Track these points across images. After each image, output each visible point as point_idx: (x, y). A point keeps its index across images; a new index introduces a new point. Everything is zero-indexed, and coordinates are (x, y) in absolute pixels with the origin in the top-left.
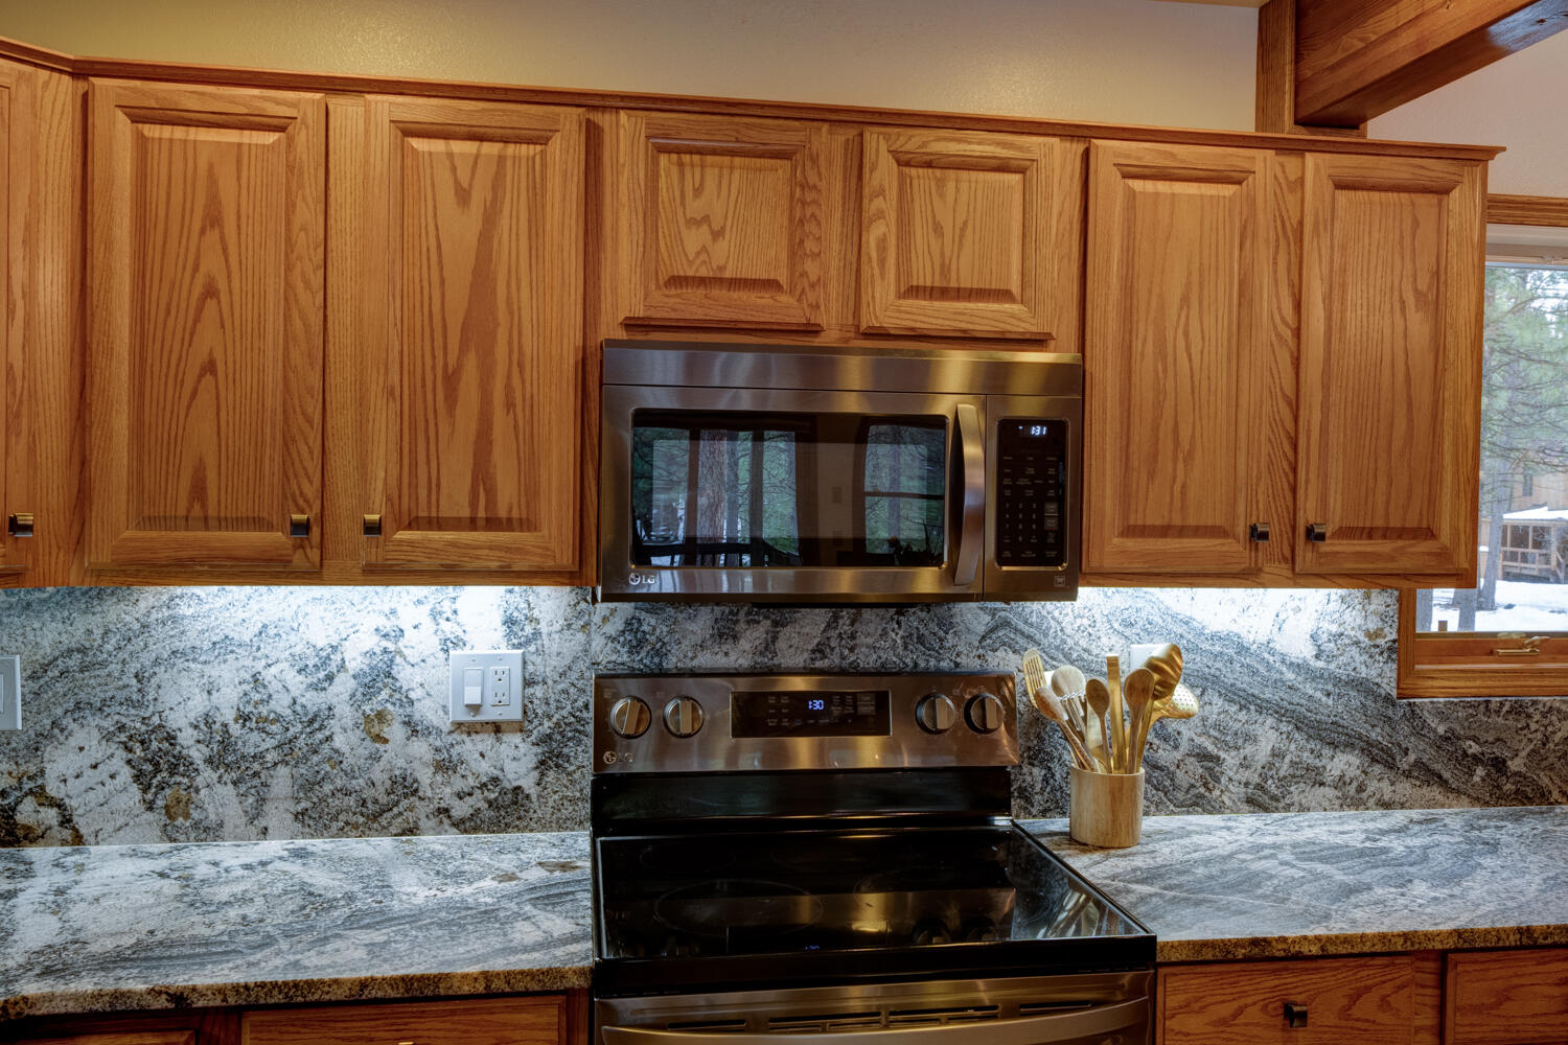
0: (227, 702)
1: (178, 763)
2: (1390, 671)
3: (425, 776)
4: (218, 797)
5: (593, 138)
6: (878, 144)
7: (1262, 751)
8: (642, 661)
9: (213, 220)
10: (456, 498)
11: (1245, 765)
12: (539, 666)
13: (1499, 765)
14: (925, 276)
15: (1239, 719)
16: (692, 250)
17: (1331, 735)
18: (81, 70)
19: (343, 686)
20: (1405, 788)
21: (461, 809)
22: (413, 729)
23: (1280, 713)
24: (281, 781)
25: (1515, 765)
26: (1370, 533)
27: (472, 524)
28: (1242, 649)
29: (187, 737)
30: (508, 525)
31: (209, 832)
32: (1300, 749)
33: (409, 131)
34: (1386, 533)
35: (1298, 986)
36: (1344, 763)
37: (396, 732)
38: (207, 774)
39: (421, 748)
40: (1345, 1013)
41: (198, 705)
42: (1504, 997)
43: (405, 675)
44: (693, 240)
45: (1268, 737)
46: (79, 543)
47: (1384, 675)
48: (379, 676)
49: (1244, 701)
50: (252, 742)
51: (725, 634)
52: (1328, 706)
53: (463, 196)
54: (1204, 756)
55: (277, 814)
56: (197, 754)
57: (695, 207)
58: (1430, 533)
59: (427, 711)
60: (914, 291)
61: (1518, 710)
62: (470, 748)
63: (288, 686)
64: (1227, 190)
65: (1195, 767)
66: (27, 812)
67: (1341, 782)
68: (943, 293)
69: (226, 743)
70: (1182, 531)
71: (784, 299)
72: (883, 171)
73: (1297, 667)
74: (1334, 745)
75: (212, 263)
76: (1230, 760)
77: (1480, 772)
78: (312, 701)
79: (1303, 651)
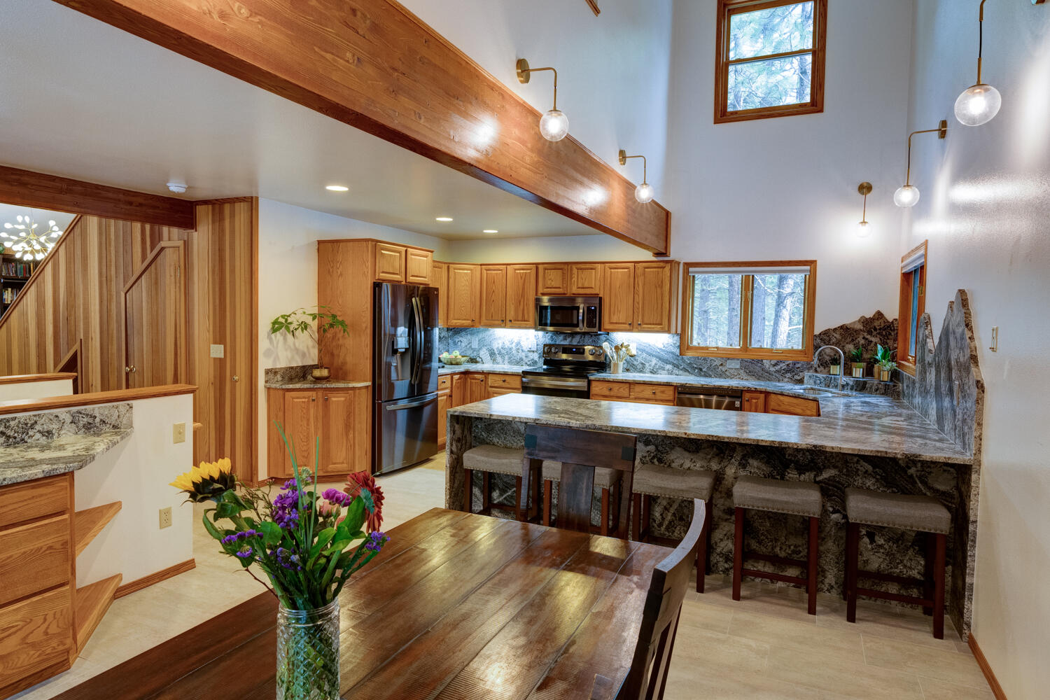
0: (500, 346)
1: (494, 354)
2: (678, 350)
3: (524, 358)
4: (499, 359)
5: (537, 268)
6: (574, 267)
7: (653, 364)
8: (553, 343)
9: (494, 282)
10: (520, 318)
11: (650, 366)
12: (539, 343)
13: (701, 369)
14: (580, 286)
15: (649, 358)
16: (549, 283)
17: (666, 362)
18: (481, 265)
19: (514, 344)
20: (681, 372)
21: (529, 363)
22: (523, 351)
23: (657, 357)
24: (506, 357)
25: (704, 370)
26: (651, 324)
27: (522, 321)
28: (649, 345)
29: (495, 350)
30: (526, 321)
31: (498, 363)
32: (660, 364)
33: (516, 270)
34: (653, 324)
35: (611, 385)
36: (669, 367)
37: (520, 351)
38: (498, 356)
39: (523, 354)
40: (618, 390)
41: (497, 346)
42: (643, 391)
43: (522, 343)
44: (549, 282)
45: (654, 361)
46: (480, 323)
47: (677, 351)
48: (518, 344)
49: (650, 355)
50: (503, 351)
51: (565, 339)
52: (666, 356)
53: (521, 278)
54: (642, 364)
55: (506, 362)
56: (497, 353)
57: (550, 277)
58: (661, 324)
59: (524, 348)
60: (579, 288)
61: (705, 359)
62: (530, 354)
63: (507, 345)
64: (626, 270)
65: (641, 366)
66: (478, 359)
67: (668, 370)
68: (583, 288)
69: (500, 352)
70: (619, 323)
71: (561, 290)
72: (575, 271)
73: (660, 349)
74: (667, 363)
75: (494, 288)
76: (647, 365)
77: (696, 371)
78: (511, 346)
79: (661, 346)
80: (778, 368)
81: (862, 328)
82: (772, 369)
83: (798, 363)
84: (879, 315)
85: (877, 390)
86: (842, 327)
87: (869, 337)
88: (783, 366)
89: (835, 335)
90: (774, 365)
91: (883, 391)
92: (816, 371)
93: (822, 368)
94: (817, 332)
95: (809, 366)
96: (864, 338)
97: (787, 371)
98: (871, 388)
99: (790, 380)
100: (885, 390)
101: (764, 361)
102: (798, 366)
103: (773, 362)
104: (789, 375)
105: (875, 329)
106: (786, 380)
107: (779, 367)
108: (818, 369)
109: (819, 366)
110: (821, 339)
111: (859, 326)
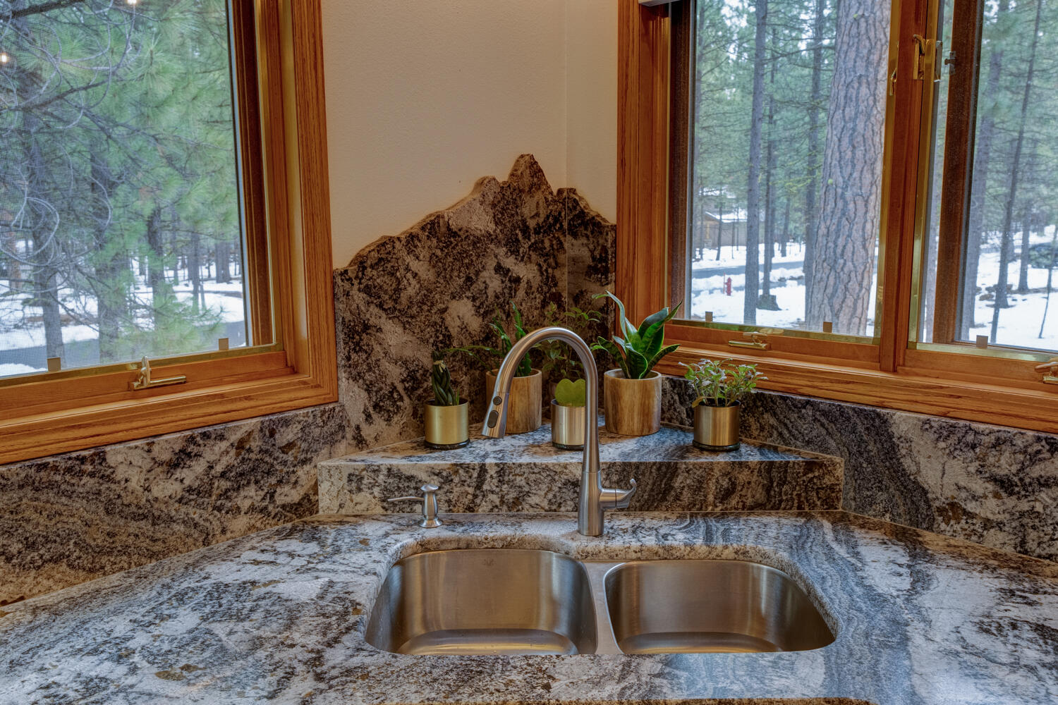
80: (192, 473)
81: (491, 227)
82: (166, 488)
83: (286, 423)
84: (532, 171)
85: (726, 495)
86: (433, 226)
87: (509, 262)
88: (218, 455)
89: (415, 265)
90: (173, 465)
91: (760, 495)
92: (360, 442)
93: (379, 422)
94: (341, 259)
95: (332, 425)
96: (499, 268)
97: (240, 478)
98: (699, 487)
99: (256, 519)
100: (768, 489)
101: (115, 456)
102: (287, 435)
103: (165, 448)
104: (250, 495)
105: (525, 230)
106: (241, 523)
107: (199, 467)
108: (368, 432)
109: (368, 417)
110: (367, 290)
111: (482, 222)
